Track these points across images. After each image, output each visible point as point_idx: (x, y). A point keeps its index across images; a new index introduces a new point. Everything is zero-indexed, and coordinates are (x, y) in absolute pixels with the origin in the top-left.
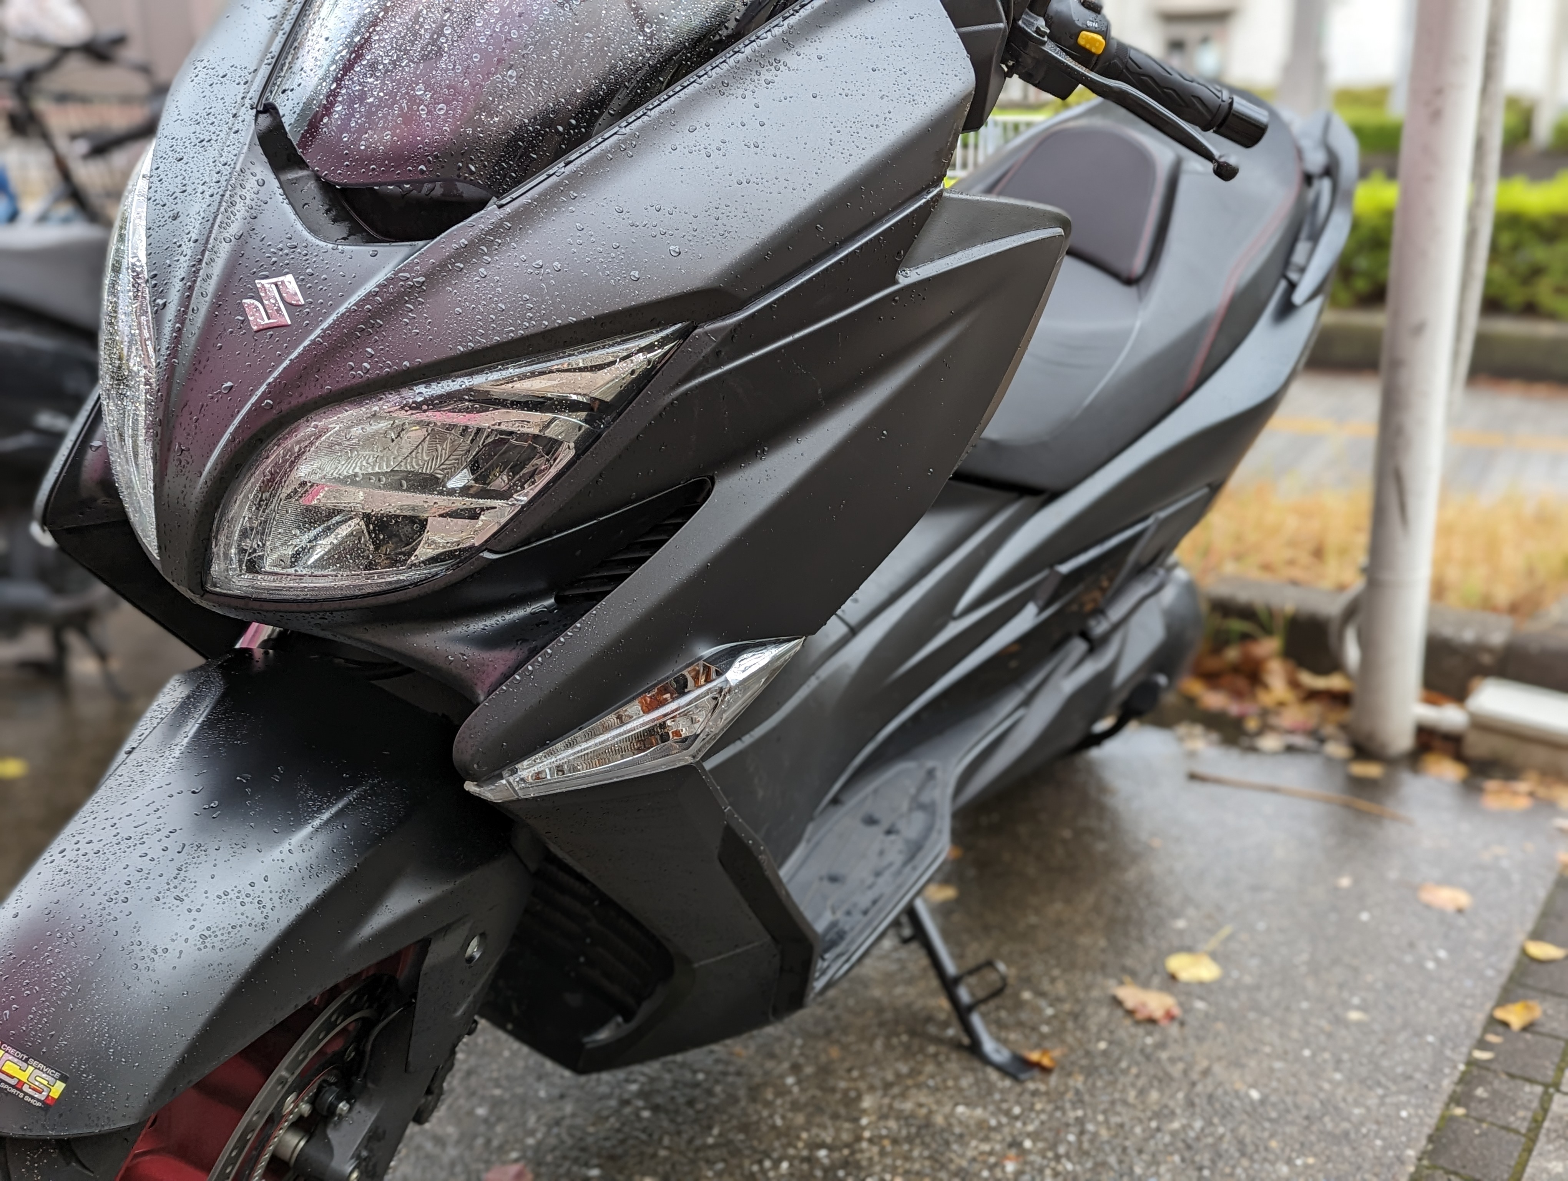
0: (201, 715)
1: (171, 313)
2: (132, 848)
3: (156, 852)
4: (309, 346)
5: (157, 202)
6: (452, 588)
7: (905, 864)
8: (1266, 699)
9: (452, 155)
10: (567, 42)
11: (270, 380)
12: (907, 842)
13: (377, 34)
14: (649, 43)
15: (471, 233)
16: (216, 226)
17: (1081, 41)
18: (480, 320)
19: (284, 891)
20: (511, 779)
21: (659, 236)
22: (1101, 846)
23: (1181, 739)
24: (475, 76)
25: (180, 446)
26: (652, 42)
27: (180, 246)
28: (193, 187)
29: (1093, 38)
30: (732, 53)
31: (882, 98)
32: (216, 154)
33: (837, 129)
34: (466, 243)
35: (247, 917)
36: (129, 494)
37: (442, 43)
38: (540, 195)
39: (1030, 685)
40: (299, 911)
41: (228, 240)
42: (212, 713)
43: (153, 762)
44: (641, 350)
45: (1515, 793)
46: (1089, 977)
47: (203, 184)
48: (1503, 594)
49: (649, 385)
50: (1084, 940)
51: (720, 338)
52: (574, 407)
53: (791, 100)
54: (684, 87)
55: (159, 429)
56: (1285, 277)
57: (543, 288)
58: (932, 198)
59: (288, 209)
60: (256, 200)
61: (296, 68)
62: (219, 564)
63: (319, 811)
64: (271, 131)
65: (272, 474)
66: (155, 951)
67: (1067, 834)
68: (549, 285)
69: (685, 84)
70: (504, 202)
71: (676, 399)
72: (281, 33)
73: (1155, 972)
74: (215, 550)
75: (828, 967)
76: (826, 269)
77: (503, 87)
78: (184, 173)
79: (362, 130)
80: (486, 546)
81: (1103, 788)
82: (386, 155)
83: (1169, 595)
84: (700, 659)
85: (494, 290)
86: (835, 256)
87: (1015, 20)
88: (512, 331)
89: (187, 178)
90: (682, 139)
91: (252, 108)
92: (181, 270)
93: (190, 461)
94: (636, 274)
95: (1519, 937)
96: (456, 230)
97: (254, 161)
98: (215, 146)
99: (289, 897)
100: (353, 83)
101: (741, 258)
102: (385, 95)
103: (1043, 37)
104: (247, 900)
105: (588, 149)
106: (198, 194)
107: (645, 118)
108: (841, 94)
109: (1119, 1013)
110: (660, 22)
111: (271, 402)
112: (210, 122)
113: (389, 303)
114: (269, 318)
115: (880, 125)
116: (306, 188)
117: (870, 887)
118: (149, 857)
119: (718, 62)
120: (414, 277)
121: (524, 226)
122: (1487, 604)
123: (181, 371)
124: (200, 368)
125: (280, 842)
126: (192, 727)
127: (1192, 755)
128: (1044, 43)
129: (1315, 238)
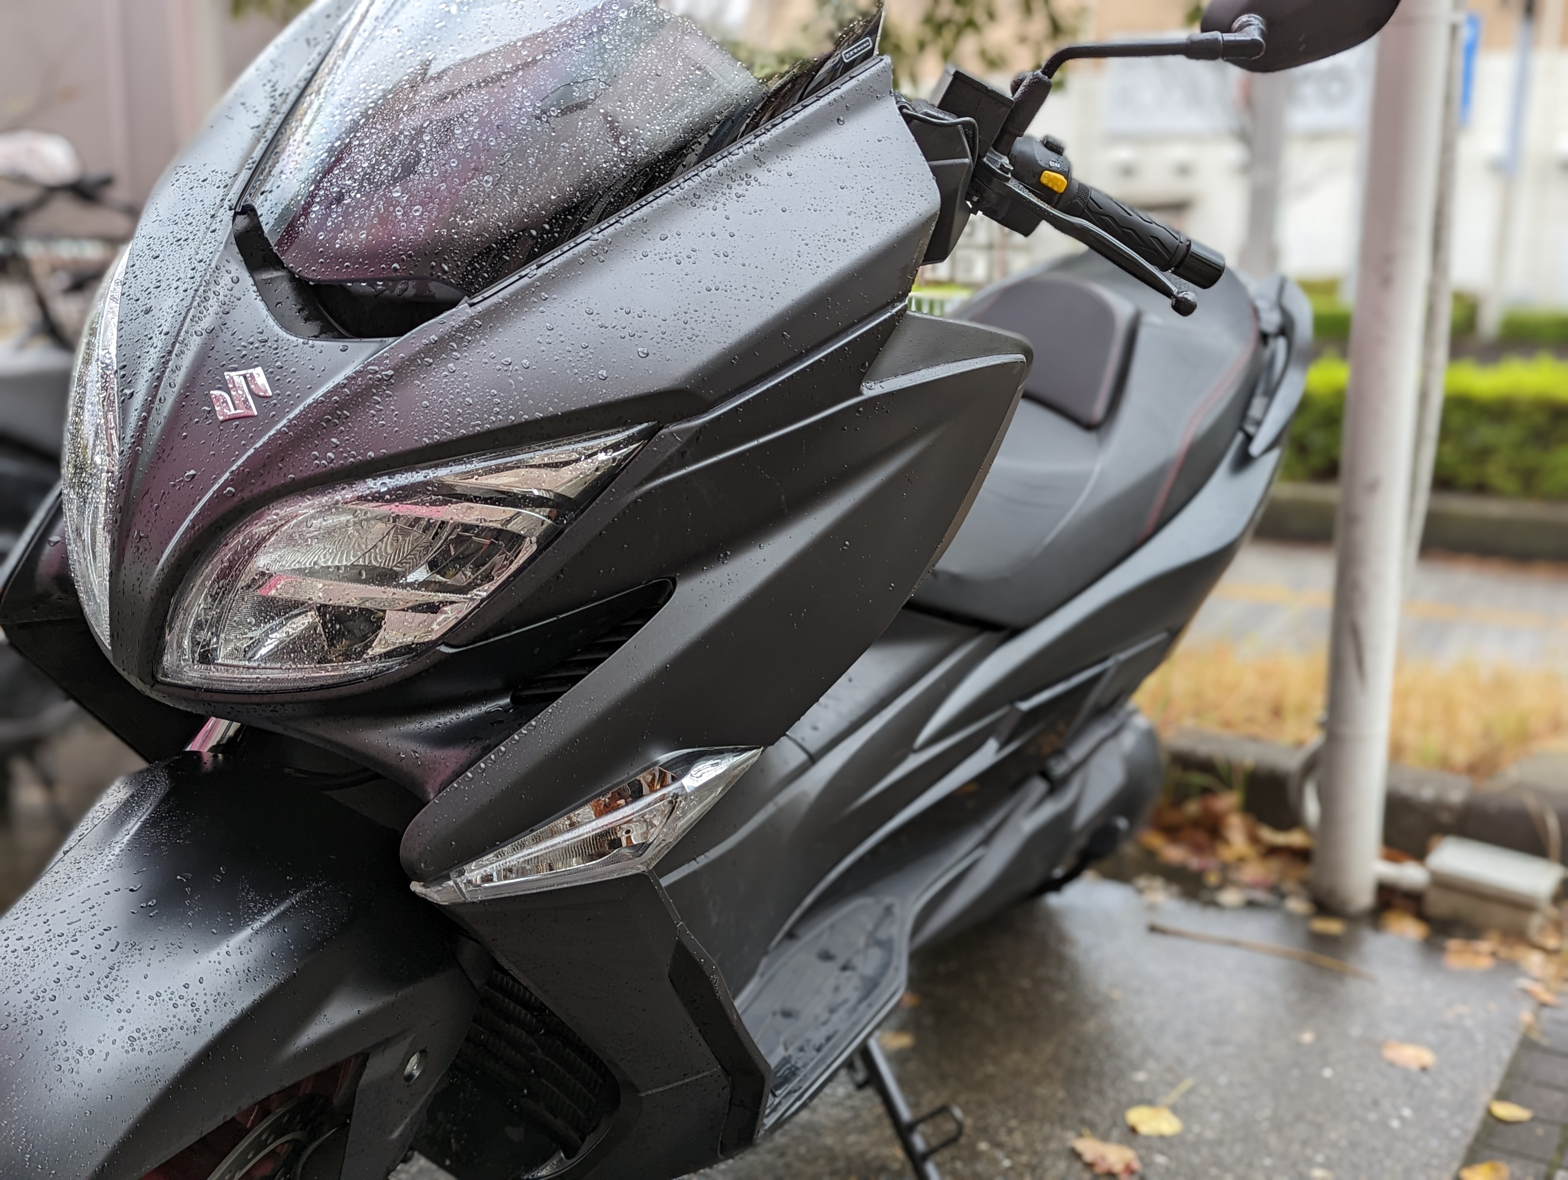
0: (144, 813)
1: (138, 402)
2: (64, 944)
3: (88, 949)
4: (274, 435)
5: (131, 296)
6: (405, 683)
7: (861, 1001)
8: (1227, 854)
9: (426, 254)
10: (543, 150)
11: (234, 468)
12: (863, 978)
13: (357, 139)
14: (623, 154)
15: (442, 329)
16: (188, 320)
17: (1044, 180)
18: (447, 413)
19: (219, 994)
20: (458, 880)
21: (628, 337)
22: (1060, 997)
23: (1140, 891)
24: (452, 179)
25: (138, 533)
26: (627, 153)
27: (151, 338)
28: (168, 283)
29: (1055, 177)
30: (704, 167)
31: (849, 214)
32: (193, 252)
33: (805, 242)
34: (436, 339)
35: (179, 1020)
36: (85, 582)
37: (421, 149)
38: (512, 295)
39: (991, 823)
40: (233, 1016)
41: (199, 333)
42: (155, 811)
43: (91, 859)
44: (605, 450)
45: (1477, 953)
46: (1047, 1128)
47: (178, 280)
48: (1461, 755)
49: (614, 483)
50: (1042, 1091)
51: (685, 439)
52: (538, 502)
53: (761, 213)
54: (657, 198)
55: (119, 516)
56: (1241, 429)
57: (511, 384)
58: (897, 312)
59: (261, 305)
60: (229, 296)
61: (275, 171)
62: (172, 653)
63: (260, 913)
64: (248, 232)
65: (230, 562)
66: (80, 1052)
67: (1026, 983)
68: (517, 381)
69: (658, 195)
70: (475, 300)
71: (641, 497)
72: (263, 140)
73: (1114, 1124)
74: (168, 638)
75: (780, 1103)
76: (792, 376)
77: (479, 190)
78: (159, 270)
79: (337, 229)
80: (444, 639)
81: (1062, 938)
82: (361, 254)
83: (1128, 741)
84: (656, 763)
85: (462, 384)
86: (800, 364)
87: (980, 157)
88: (478, 425)
89: (162, 275)
90: (653, 245)
91: (230, 209)
92: (151, 360)
93: (148, 547)
94: (604, 373)
95: (1484, 1097)
96: (426, 326)
97: (230, 259)
98: (192, 245)
99: (223, 1002)
100: (331, 185)
101: (708, 362)
102: (362, 196)
103: (1007, 174)
104: (179, 1002)
105: (560, 252)
106: (172, 290)
107: (618, 225)
108: (809, 210)
109: (1078, 1166)
110: (635, 136)
111: (233, 490)
112: (188, 222)
113: (356, 395)
114: (236, 409)
115: (847, 239)
116: (280, 288)
117: (824, 1023)
118: (80, 955)
119: (690, 175)
120: (383, 370)
121: (495, 325)
122: (1445, 764)
123: (144, 459)
124: (164, 456)
125: (218, 943)
126: (133, 826)
127: (1152, 908)
128: (1008, 179)
129: (1271, 394)
